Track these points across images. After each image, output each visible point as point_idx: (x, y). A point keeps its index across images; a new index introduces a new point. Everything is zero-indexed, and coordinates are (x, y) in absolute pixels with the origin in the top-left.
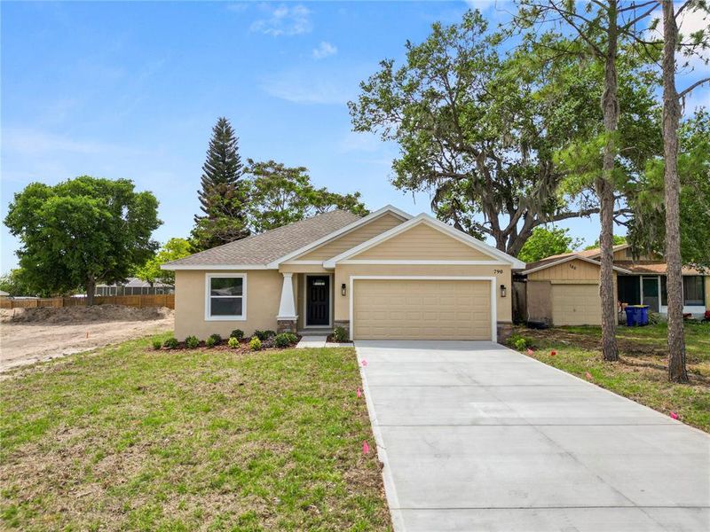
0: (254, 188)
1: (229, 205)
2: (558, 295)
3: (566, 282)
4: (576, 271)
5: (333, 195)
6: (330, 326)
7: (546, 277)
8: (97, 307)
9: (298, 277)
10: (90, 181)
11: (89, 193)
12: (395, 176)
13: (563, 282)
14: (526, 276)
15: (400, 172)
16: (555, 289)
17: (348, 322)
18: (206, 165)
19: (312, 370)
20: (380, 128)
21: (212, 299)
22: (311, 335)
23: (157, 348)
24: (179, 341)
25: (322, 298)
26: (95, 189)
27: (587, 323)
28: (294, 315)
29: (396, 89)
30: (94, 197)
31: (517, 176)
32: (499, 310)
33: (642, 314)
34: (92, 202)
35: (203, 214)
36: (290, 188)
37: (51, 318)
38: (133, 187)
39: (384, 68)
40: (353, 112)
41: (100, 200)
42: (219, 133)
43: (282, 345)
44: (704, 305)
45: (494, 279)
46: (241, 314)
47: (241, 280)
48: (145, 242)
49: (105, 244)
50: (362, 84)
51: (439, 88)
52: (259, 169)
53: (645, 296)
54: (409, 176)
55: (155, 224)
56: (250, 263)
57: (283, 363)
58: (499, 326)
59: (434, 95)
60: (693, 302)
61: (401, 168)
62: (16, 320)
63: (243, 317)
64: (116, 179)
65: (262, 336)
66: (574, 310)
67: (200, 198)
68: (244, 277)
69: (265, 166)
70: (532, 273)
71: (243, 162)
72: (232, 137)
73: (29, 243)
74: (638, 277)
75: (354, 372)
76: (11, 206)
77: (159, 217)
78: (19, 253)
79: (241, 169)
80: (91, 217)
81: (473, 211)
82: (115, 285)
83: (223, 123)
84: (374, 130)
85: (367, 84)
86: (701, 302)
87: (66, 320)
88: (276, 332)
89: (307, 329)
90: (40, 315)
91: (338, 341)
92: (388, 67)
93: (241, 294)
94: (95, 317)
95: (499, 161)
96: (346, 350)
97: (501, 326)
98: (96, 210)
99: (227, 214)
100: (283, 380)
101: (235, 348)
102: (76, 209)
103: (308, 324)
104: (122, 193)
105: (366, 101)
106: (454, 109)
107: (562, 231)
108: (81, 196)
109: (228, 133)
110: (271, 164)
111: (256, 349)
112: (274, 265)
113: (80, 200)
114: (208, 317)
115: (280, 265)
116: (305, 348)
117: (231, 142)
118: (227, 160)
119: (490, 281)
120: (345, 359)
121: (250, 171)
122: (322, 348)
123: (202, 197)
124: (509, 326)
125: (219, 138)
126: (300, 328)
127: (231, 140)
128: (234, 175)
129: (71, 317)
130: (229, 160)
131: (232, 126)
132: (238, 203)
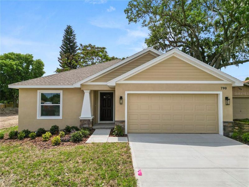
0: (82, 55)
1: (70, 63)
3: (237, 97)
4: (242, 91)
6: (113, 122)
9: (94, 93)
10: (14, 54)
11: (12, 59)
17: (124, 122)
18: (62, 46)
21: (42, 106)
22: (101, 128)
25: (109, 106)
26: (15, 58)
28: (91, 116)
30: (14, 61)
32: (225, 114)
34: (14, 63)
38: (33, 57)
41: (17, 62)
43: (77, 140)
46: (59, 115)
47: (59, 95)
52: (85, 48)
55: (42, 73)
56: (64, 84)
58: (225, 124)
63: (60, 117)
65: (68, 130)
67: (58, 60)
69: (87, 47)
71: (78, 44)
72: (73, 34)
79: (77, 48)
80: (12, 69)
88: (79, 127)
89: (100, 124)
91: (117, 135)
93: (59, 103)
96: (123, 146)
97: (226, 124)
98: (15, 66)
101: (46, 141)
102: (6, 65)
103: (101, 120)
104: (27, 59)
108: (8, 60)
109: (71, 32)
110: (90, 45)
111: (56, 144)
112: (78, 85)
113: (8, 62)
115: (81, 85)
116: (93, 143)
117: (73, 36)
118: (71, 44)
119: (217, 95)
120: (121, 162)
121: (81, 49)
122: (105, 144)
123: (60, 61)
124: (231, 124)
125: (67, 34)
126: (95, 123)
127: (73, 35)
128: (74, 51)
129: (5, 113)
130: (72, 44)
131: (73, 29)
132: (74, 61)
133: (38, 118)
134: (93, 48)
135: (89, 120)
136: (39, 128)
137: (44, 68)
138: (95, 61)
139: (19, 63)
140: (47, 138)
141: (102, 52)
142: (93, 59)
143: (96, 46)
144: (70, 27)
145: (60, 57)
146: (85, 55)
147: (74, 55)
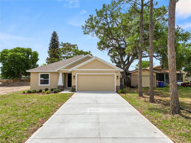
0: (62, 50)
1: (55, 55)
3: (142, 75)
4: (145, 72)
6: (71, 87)
8: (21, 82)
9: (64, 74)
10: (20, 48)
11: (19, 52)
14: (131, 74)
17: (75, 86)
18: (50, 44)
20: (91, 33)
21: (41, 80)
23: (24, 93)
24: (31, 91)
28: (62, 84)
29: (94, 23)
32: (117, 83)
33: (163, 84)
34: (20, 54)
35: (49, 57)
37: (9, 85)
38: (31, 50)
39: (90, 17)
40: (83, 28)
41: (22, 54)
42: (53, 35)
43: (55, 92)
44: (182, 81)
46: (48, 84)
47: (48, 75)
48: (35, 65)
49: (23, 65)
50: (86, 21)
52: (64, 45)
53: (166, 79)
54: (102, 46)
55: (37, 60)
56: (51, 70)
58: (117, 87)
59: (104, 24)
60: (179, 81)
63: (49, 85)
64: (27, 48)
65: (52, 90)
66: (144, 83)
67: (48, 53)
71: (60, 43)
73: (3, 65)
74: (164, 74)
78: (1, 68)
79: (60, 45)
80: (20, 58)
82: (27, 76)
84: (89, 34)
85: (87, 21)
86: (181, 81)
87: (13, 85)
91: (72, 91)
93: (48, 78)
94: (20, 85)
96: (71, 94)
98: (21, 56)
99: (55, 57)
102: (17, 56)
104: (28, 52)
105: (86, 26)
109: (56, 35)
110: (67, 43)
111: (48, 93)
115: (58, 70)
119: (114, 75)
124: (119, 87)
128: (58, 47)
130: (56, 43)
131: (57, 33)
132: (57, 54)
133: (39, 85)
134: (69, 45)
135: (62, 86)
136: (40, 89)
137: (38, 57)
139: (23, 54)
140: (44, 92)
143: (71, 44)
144: (55, 32)
145: (49, 51)
147: (57, 50)
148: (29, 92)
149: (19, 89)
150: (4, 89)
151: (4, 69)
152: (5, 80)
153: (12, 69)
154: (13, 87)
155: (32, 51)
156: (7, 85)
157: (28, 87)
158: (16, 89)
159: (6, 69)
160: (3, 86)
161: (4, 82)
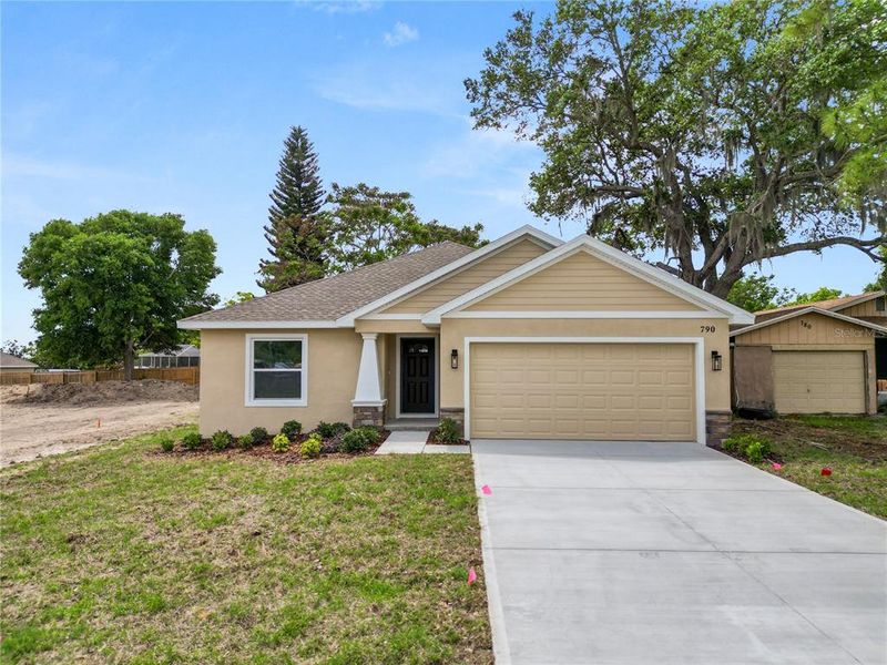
0: (337, 220)
1: (303, 245)
2: (782, 368)
3: (796, 348)
4: (812, 331)
5: (444, 228)
6: (436, 415)
7: (765, 341)
8: (135, 383)
9: (387, 340)
10: (127, 215)
11: (125, 231)
12: (534, 197)
13: (790, 348)
14: (733, 339)
15: (540, 190)
16: (778, 359)
17: (462, 411)
18: (275, 192)
19: (392, 502)
20: (510, 123)
21: (256, 373)
22: (406, 429)
23: (168, 448)
24: (204, 437)
26: (133, 226)
27: (828, 410)
28: (379, 399)
29: (537, 57)
30: (132, 236)
31: (716, 192)
32: (709, 392)
34: (129, 242)
35: (273, 259)
36: (386, 218)
37: (75, 398)
38: (183, 223)
39: (519, 24)
40: (472, 95)
41: (139, 241)
42: (293, 148)
43: (354, 448)
45: (700, 341)
46: (299, 396)
47: (298, 344)
48: (199, 297)
49: (146, 300)
50: (488, 52)
51: (602, 50)
52: (347, 196)
54: (554, 197)
55: (213, 273)
56: (312, 318)
57: (347, 485)
58: (710, 418)
59: (594, 64)
61: (542, 184)
62: (30, 400)
63: (302, 402)
64: (160, 214)
65: (326, 432)
66: (808, 391)
67: (266, 236)
68: (304, 338)
69: (354, 192)
70: (742, 335)
71: (326, 187)
72: (310, 153)
73: (49, 299)
75: (465, 512)
76: (25, 250)
77: (217, 264)
78: (37, 312)
79: (324, 198)
80: (126, 262)
81: (643, 248)
82: (163, 354)
83: (298, 134)
84: (503, 124)
85: (495, 52)
87: (94, 399)
88: (350, 425)
89: (401, 420)
90: (62, 393)
91: (446, 441)
92: (525, 22)
93: (300, 365)
94: (131, 396)
95: (687, 171)
96: (457, 459)
97: (714, 418)
98: (134, 253)
99: (302, 256)
100: (335, 526)
101: (281, 452)
103: (403, 410)
104: (168, 231)
105: (491, 80)
106: (626, 83)
107: (763, 280)
108: (114, 235)
109: (305, 148)
110: (362, 187)
111: (312, 455)
112: (347, 321)
113: (114, 238)
114: (250, 400)
115: (356, 320)
116: (391, 454)
117: (309, 159)
118: (303, 185)
119: (694, 345)
120: (452, 480)
121: (335, 199)
122: (418, 455)
123: (269, 235)
125: (292, 154)
126: (389, 419)
127: (308, 157)
128: (313, 205)
129: (102, 396)
130: (307, 185)
131: (310, 138)
132: (314, 242)
133: (247, 403)
134: (373, 196)
135: (376, 408)
137: (215, 258)
138: (376, 236)
139: (143, 244)
141: (402, 208)
142: (373, 230)
143: (382, 191)
144: (300, 131)
145: (270, 226)
146: (350, 221)
147: (312, 219)
148: (197, 445)
149: (129, 422)
150: (52, 419)
151: (53, 317)
152: (56, 373)
153: (90, 316)
154: (95, 409)
155: (186, 229)
156: (66, 399)
157: (173, 410)
158: (111, 420)
159: (58, 321)
160: (46, 401)
161: (51, 382)
